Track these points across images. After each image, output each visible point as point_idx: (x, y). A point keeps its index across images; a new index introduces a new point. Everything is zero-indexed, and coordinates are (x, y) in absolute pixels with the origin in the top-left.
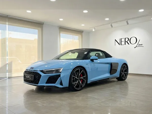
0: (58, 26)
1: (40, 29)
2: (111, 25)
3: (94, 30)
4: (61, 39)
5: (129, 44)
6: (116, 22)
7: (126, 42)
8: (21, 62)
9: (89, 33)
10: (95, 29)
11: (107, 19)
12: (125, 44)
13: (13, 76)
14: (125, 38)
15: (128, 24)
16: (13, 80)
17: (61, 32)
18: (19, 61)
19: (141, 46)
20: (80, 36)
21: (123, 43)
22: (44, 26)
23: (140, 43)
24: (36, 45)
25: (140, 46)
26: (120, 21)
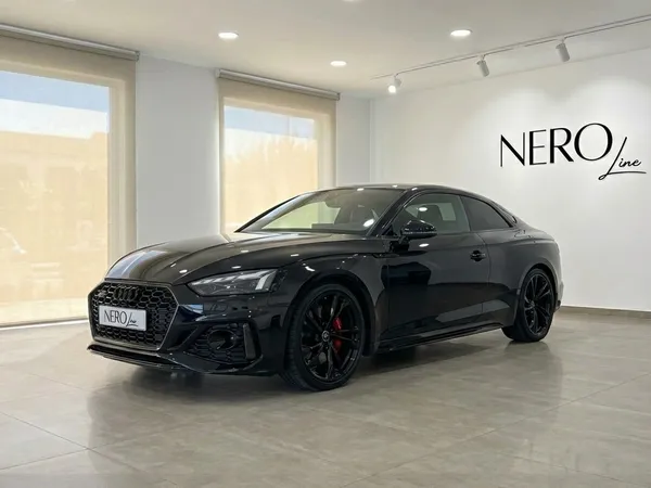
0: (213, 71)
1: (121, 83)
2: (483, 64)
3: (392, 89)
4: (228, 132)
5: (570, 159)
6: (509, 48)
7: (556, 150)
8: (23, 252)
9: (368, 103)
10: (398, 83)
12: (552, 161)
14: (552, 131)
15: (566, 57)
17: (226, 98)
18: (17, 247)
19: (632, 168)
20: (325, 117)
21: (542, 155)
22: (141, 67)
23: (626, 156)
24: (100, 164)
25: (627, 168)
26: (527, 44)
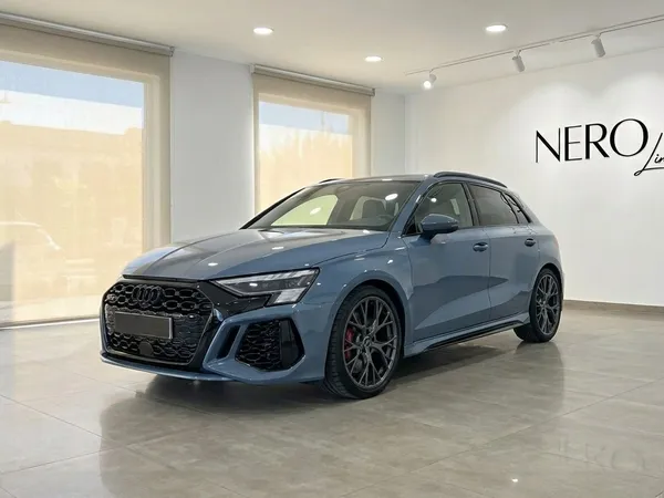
0: (248, 67)
1: (156, 78)
2: (517, 59)
3: (427, 85)
4: (263, 127)
6: (543, 43)
8: (57, 248)
9: (403, 98)
10: (433, 79)
11: (497, 29)
13: (18, 318)
15: (601, 52)
16: (19, 336)
17: (260, 94)
18: (52, 243)
20: (359, 112)
22: (174, 63)
24: (134, 160)
26: (563, 39)
